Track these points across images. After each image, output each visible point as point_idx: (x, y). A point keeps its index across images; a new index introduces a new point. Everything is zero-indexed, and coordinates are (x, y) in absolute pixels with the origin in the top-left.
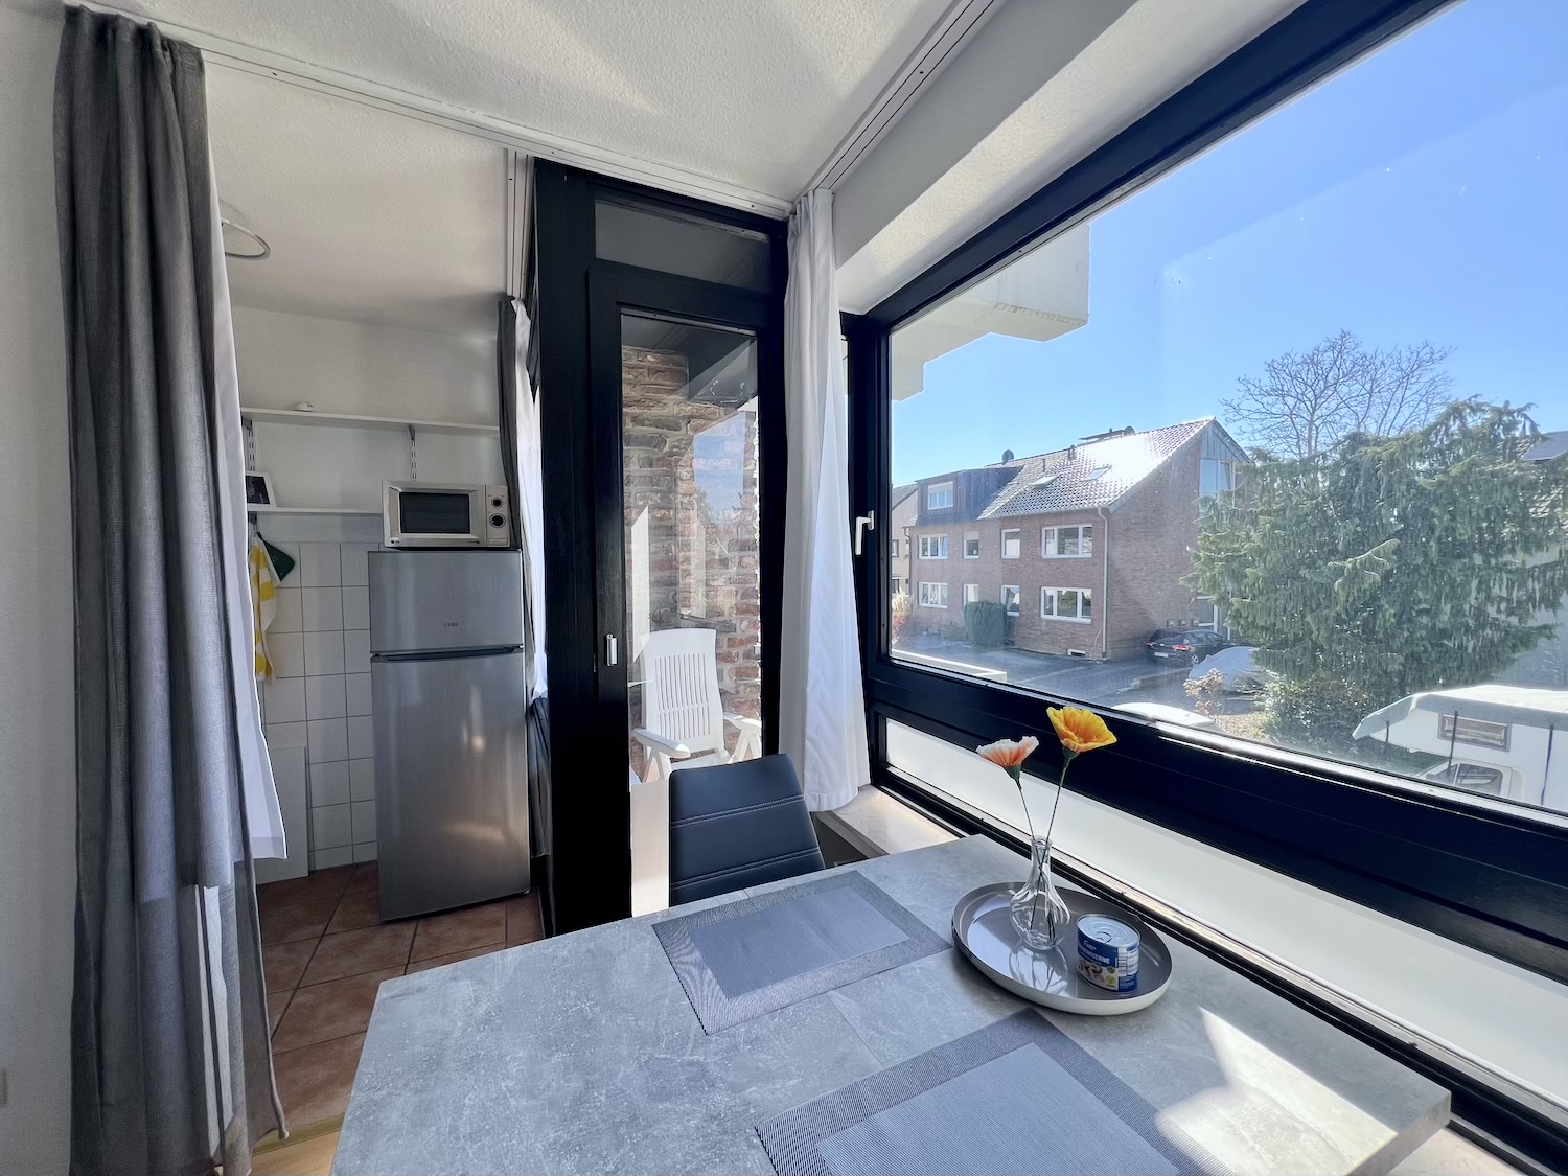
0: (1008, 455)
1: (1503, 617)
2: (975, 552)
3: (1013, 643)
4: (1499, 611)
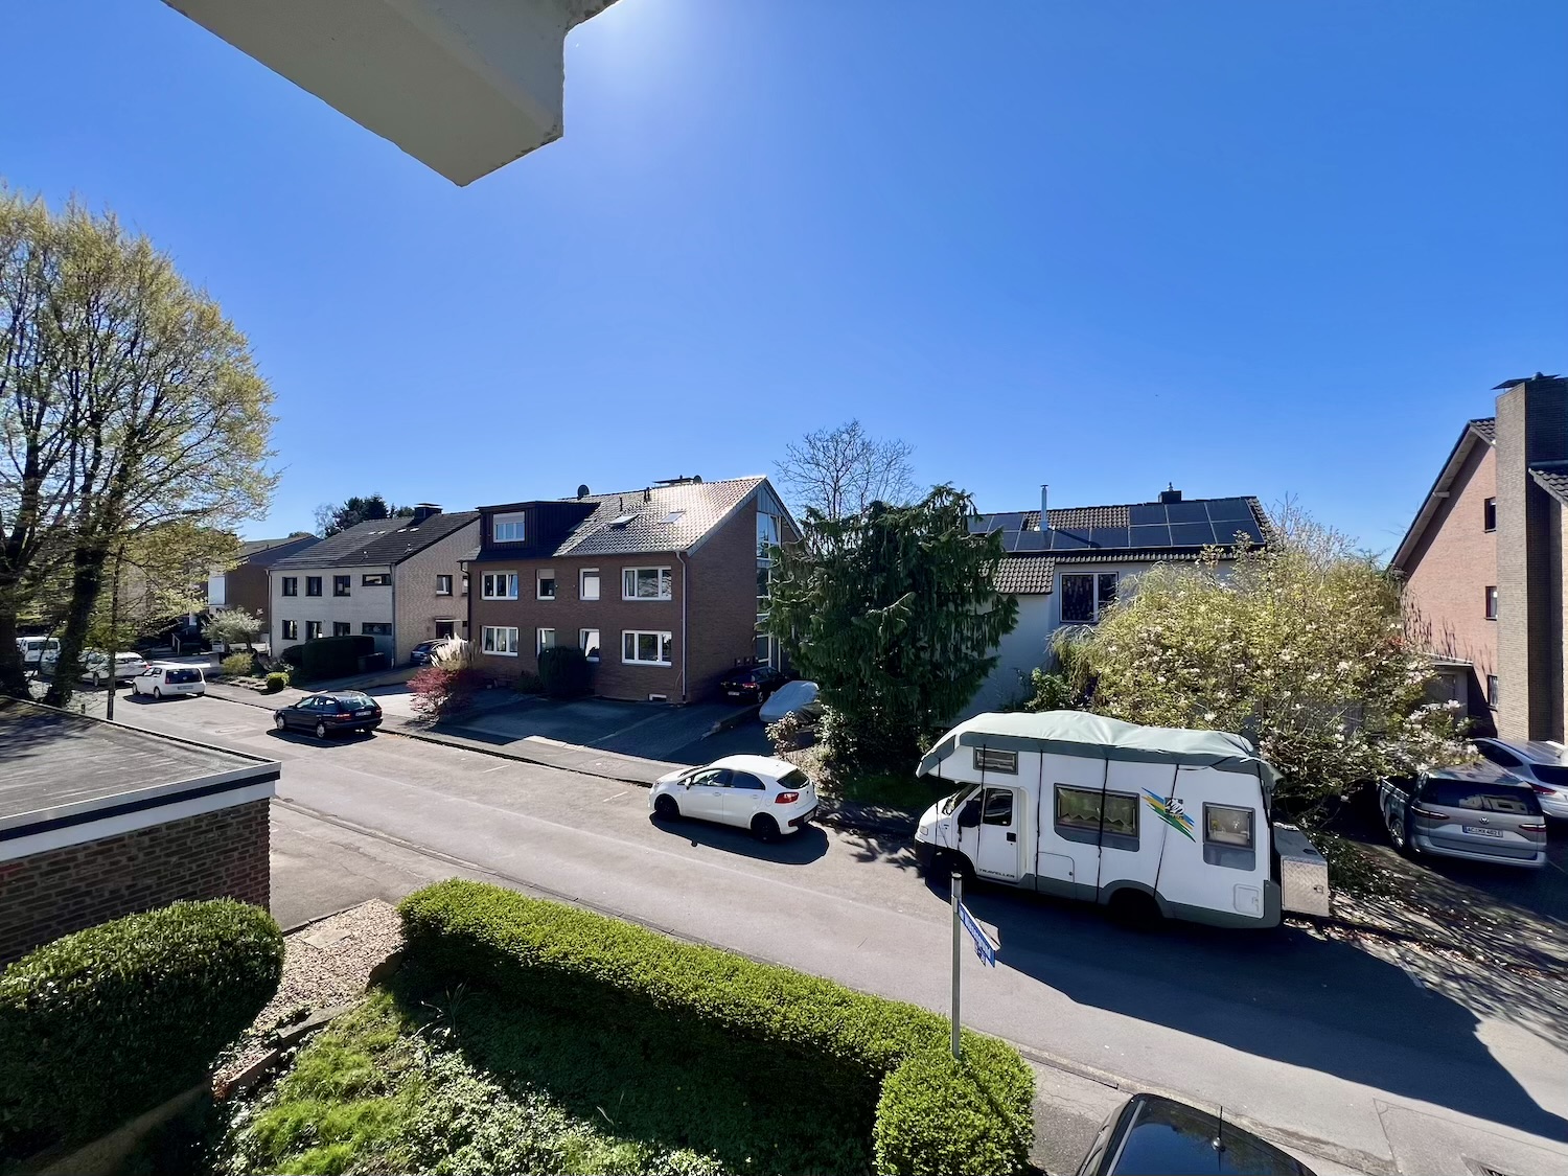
0: (583, 491)
1: (969, 652)
2: (550, 592)
3: (593, 692)
4: (967, 648)
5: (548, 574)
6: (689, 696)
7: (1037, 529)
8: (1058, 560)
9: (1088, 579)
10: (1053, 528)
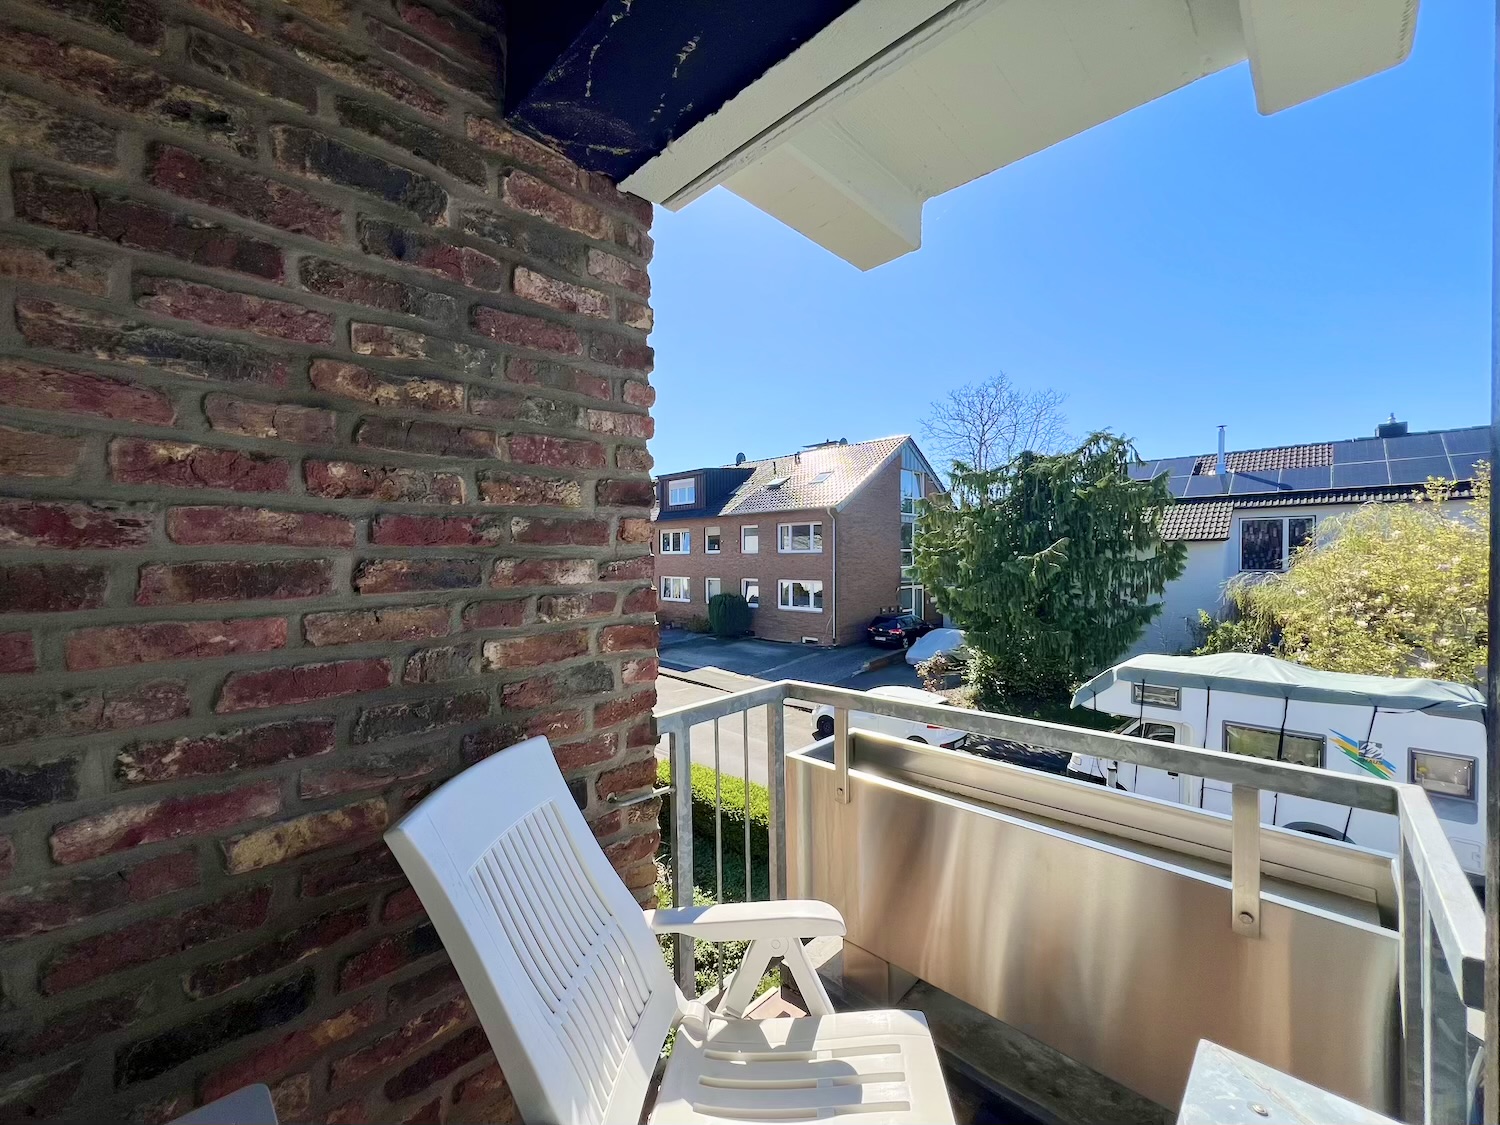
0: (741, 458)
1: (1128, 599)
2: (716, 547)
3: (753, 633)
4: (1126, 595)
5: (714, 531)
6: (839, 639)
7: (1211, 473)
8: (1237, 505)
9: (1275, 525)
10: (1233, 471)
